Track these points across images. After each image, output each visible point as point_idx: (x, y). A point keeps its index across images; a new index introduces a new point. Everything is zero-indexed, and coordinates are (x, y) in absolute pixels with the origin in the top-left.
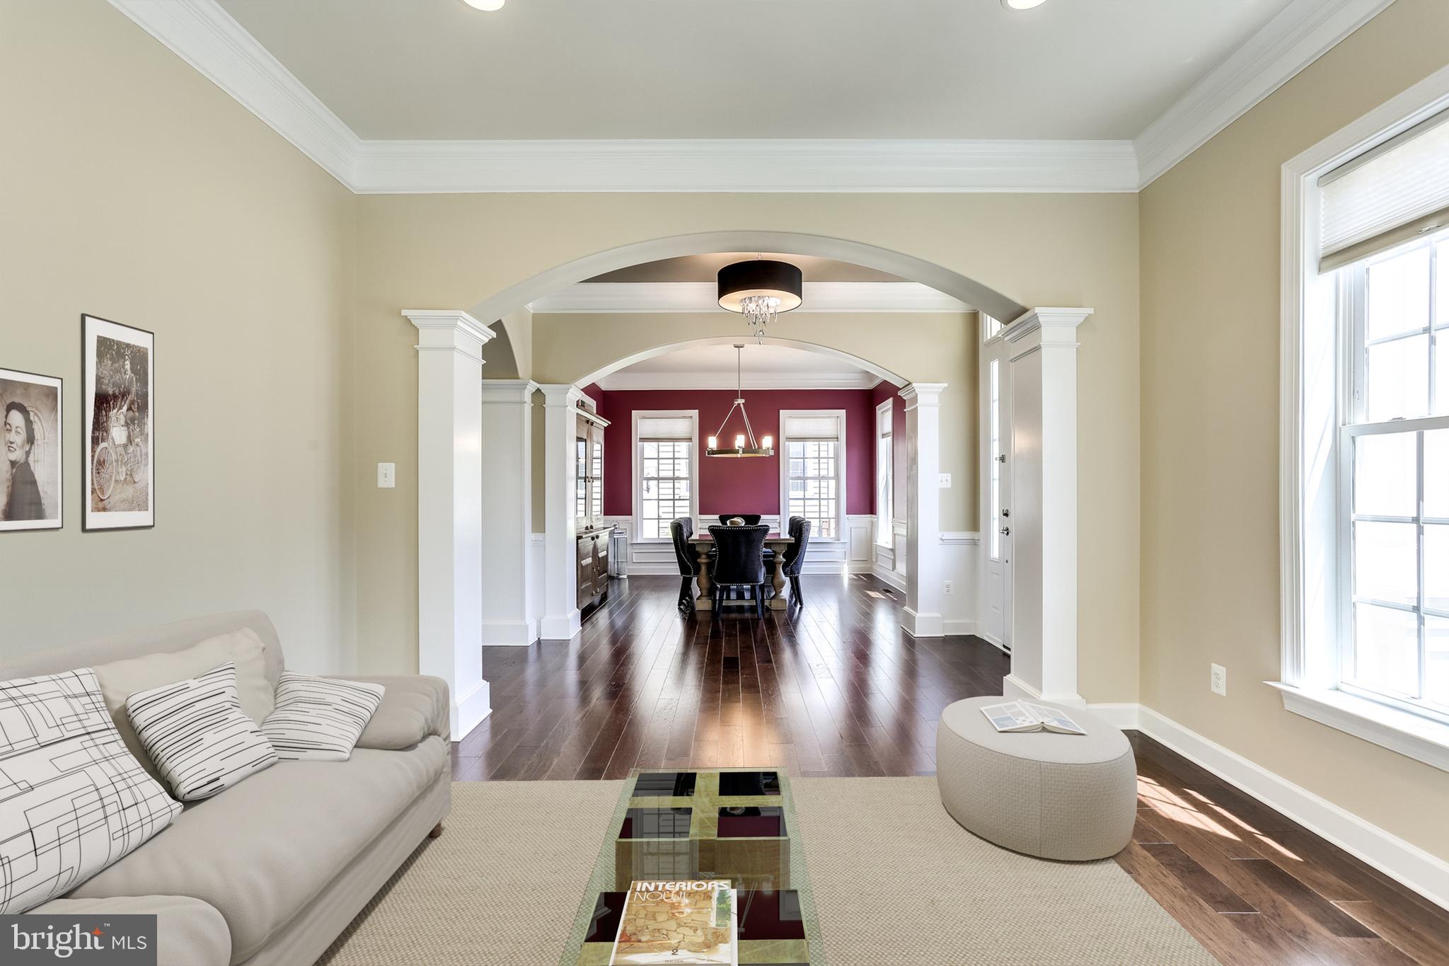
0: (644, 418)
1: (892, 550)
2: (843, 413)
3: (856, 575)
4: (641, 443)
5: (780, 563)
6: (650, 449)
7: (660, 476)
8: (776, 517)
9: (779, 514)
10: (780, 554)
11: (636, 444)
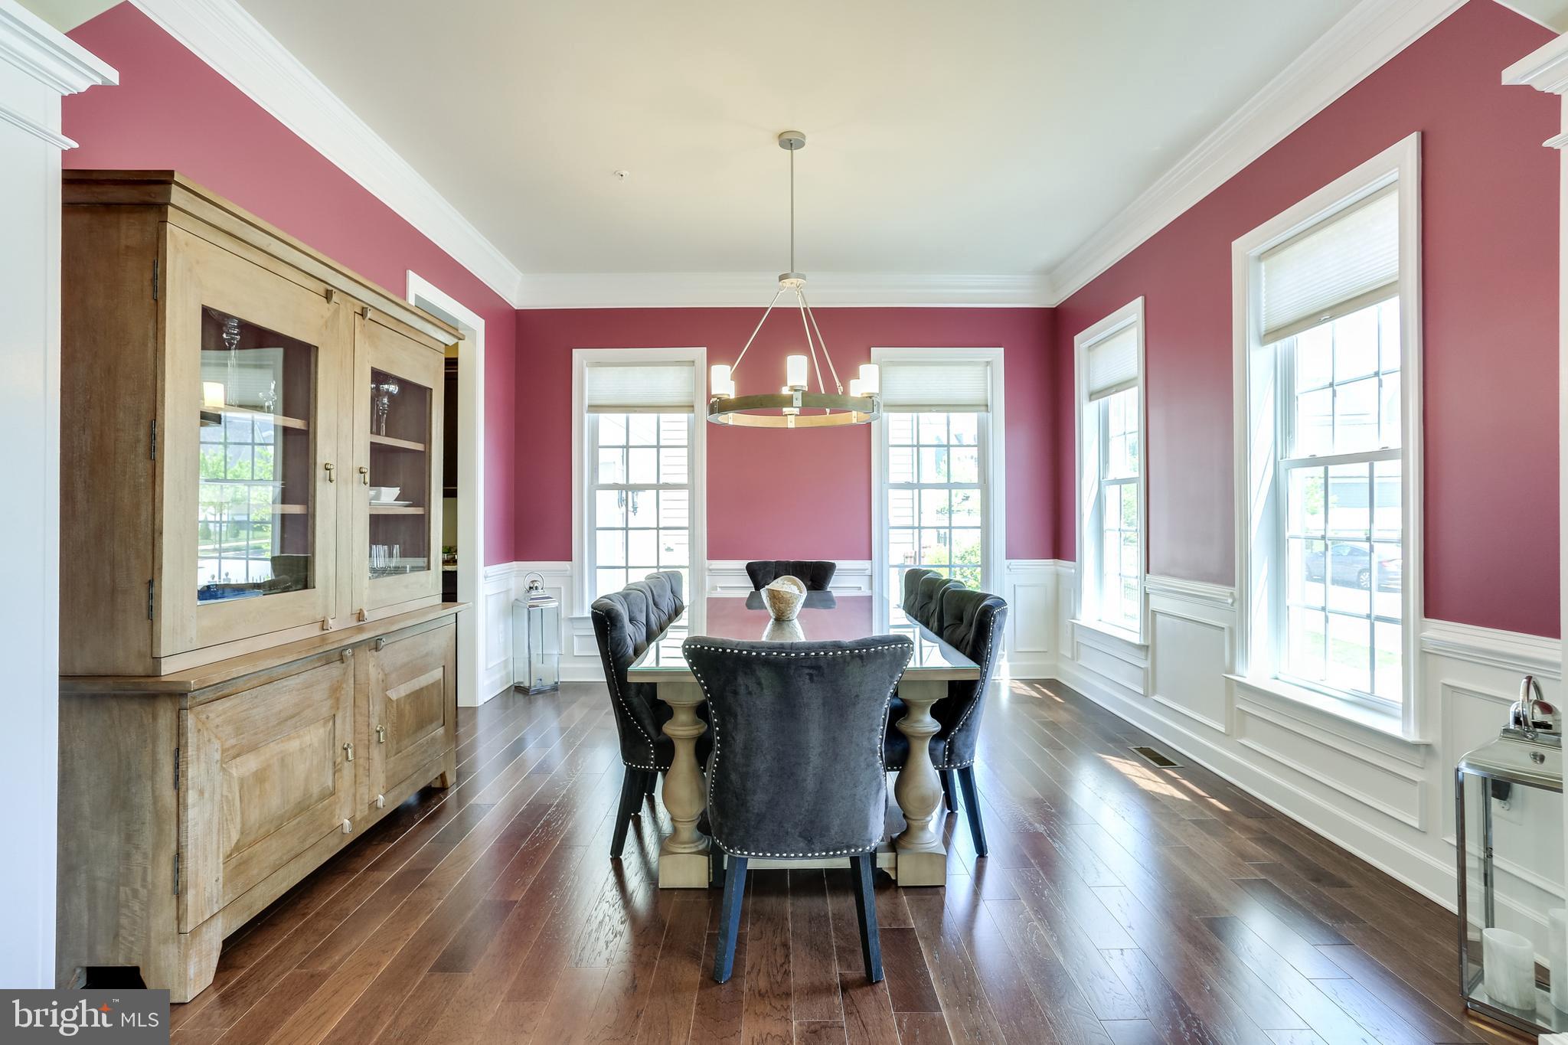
0: (599, 364)
1: (1144, 648)
2: (997, 354)
3: (1030, 683)
4: (592, 415)
5: (922, 737)
6: (610, 427)
7: (631, 482)
8: (864, 564)
9: (870, 558)
10: (922, 707)
11: (582, 421)
